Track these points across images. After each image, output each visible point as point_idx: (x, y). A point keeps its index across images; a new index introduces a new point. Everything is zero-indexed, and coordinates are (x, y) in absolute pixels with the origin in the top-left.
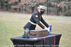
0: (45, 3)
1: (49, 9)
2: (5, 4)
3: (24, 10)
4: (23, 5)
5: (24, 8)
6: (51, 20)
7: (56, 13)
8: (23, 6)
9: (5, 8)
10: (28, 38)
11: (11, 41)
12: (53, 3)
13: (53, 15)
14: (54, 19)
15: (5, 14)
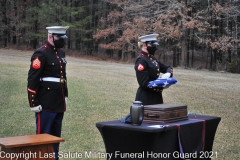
0: (182, 38)
1: (191, 54)
2: (86, 39)
3: (130, 56)
4: (129, 41)
5: (130, 49)
6: (196, 80)
7: (209, 65)
8: (127, 45)
9: (86, 49)
10: (140, 123)
11: (96, 130)
12: (201, 40)
13: (200, 68)
14: (203, 80)
15: (84, 64)
